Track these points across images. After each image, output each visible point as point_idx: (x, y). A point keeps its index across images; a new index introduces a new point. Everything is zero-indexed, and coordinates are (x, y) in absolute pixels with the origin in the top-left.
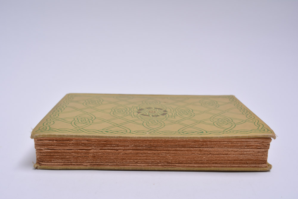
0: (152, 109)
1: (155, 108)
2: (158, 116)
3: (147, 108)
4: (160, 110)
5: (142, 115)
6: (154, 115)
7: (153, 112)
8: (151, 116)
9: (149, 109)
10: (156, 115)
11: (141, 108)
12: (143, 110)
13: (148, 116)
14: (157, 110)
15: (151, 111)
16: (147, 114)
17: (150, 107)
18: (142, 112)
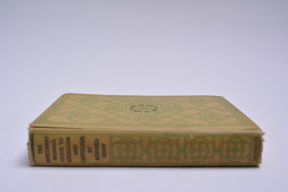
0: (144, 111)
1: (141, 112)
2: (139, 105)
3: (148, 112)
4: (136, 110)
5: (153, 106)
6: (142, 106)
7: (143, 108)
8: (145, 105)
9: (147, 111)
10: (140, 106)
11: (155, 112)
12: (152, 110)
13: (147, 105)
14: (138, 110)
15: (145, 109)
16: (148, 107)
17: (146, 113)
18: (153, 108)
